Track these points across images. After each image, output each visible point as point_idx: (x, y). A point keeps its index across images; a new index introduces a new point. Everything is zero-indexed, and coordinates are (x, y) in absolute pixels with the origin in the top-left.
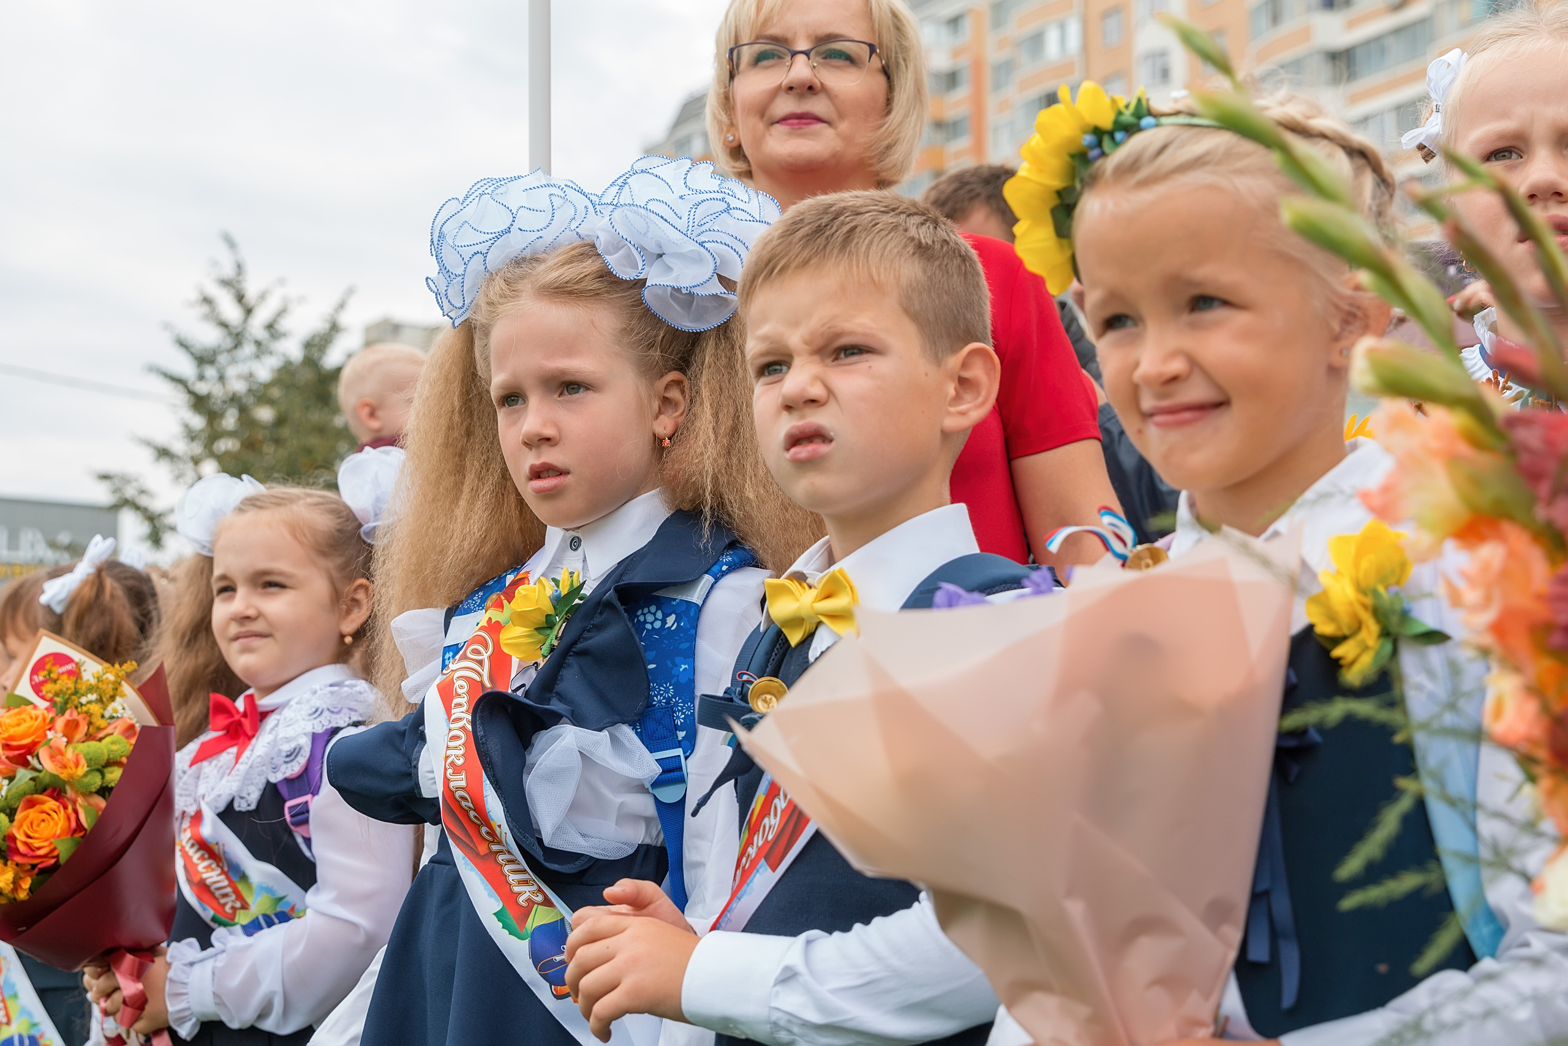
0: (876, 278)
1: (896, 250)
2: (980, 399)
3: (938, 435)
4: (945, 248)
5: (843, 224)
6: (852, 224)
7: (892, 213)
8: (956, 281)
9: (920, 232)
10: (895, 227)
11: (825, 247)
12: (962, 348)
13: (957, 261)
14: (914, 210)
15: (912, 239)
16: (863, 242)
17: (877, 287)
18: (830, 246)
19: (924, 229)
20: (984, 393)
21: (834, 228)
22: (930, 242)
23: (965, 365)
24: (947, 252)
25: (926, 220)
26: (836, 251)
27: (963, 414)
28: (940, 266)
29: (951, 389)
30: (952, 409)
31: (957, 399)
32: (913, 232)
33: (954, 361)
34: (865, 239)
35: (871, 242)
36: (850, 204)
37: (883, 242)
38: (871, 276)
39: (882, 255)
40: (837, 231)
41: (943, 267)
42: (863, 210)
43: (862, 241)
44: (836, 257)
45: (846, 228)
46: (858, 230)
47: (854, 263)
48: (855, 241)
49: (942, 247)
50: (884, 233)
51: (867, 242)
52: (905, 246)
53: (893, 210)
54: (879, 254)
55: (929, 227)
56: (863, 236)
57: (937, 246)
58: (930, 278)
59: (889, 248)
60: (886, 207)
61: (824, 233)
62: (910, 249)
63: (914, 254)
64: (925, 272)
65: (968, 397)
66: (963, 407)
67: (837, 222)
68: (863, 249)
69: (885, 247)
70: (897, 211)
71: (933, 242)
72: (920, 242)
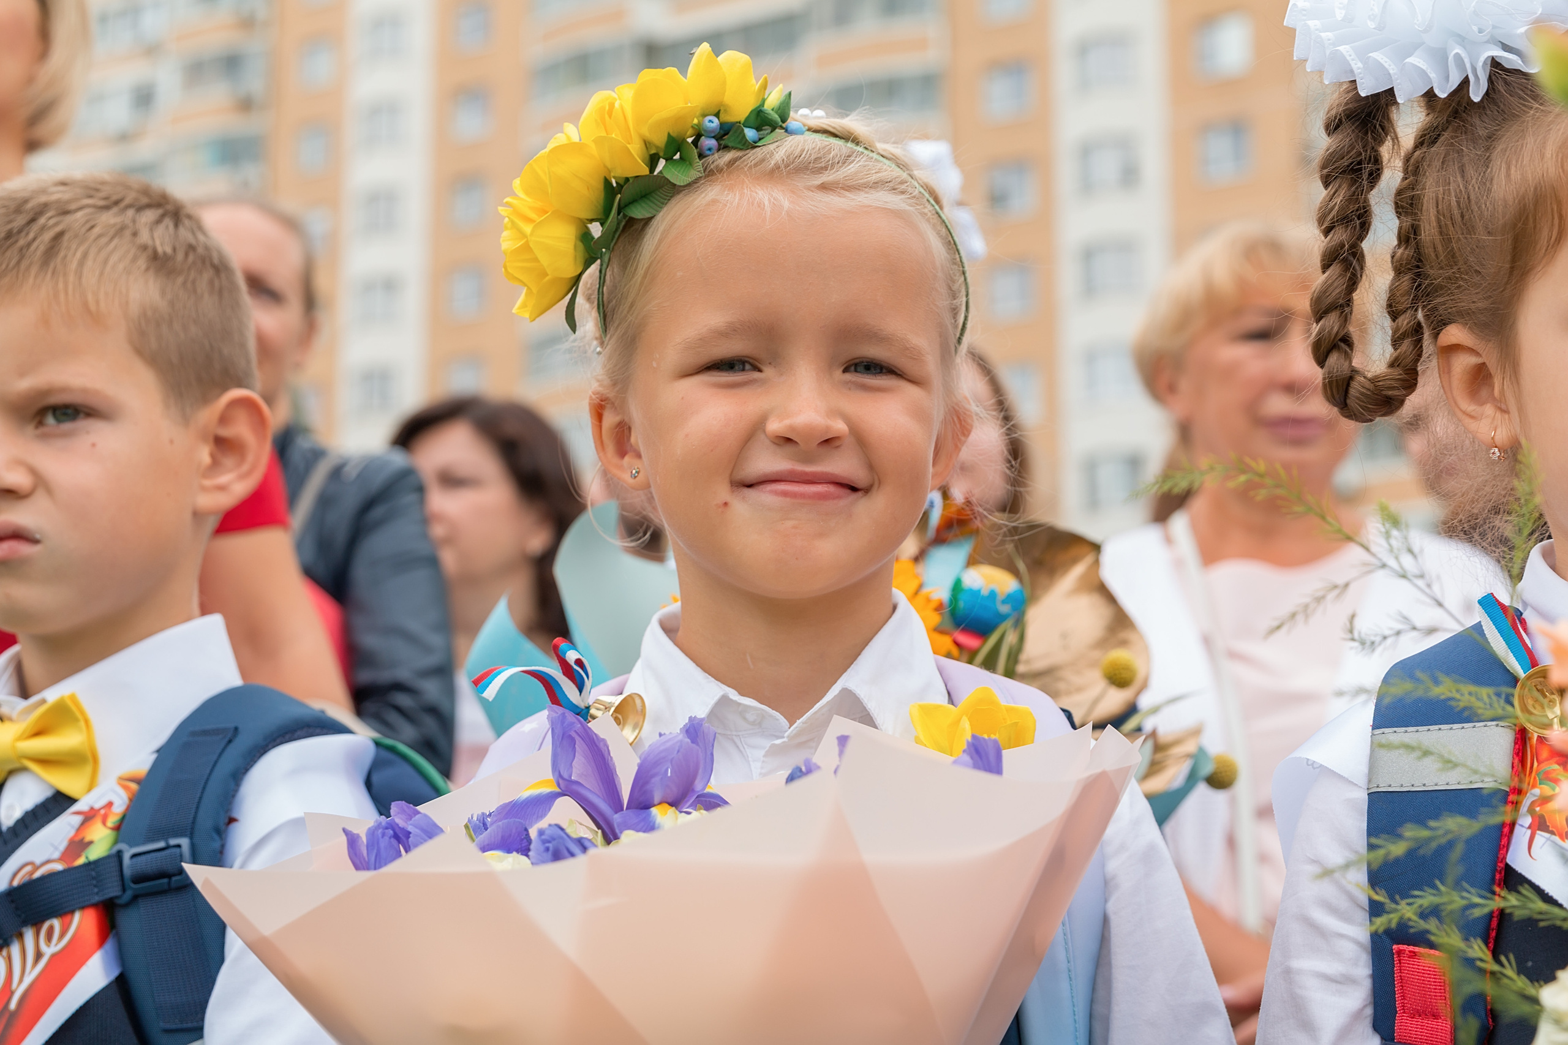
0: (93, 307)
1: (121, 266)
2: (245, 467)
3: (188, 516)
4: (191, 258)
5: (43, 228)
6: (58, 229)
7: (115, 210)
8: (208, 304)
9: (156, 235)
10: (121, 230)
11: (19, 263)
12: (219, 396)
13: (208, 274)
14: (145, 200)
15: (144, 248)
16: (74, 254)
17: (95, 318)
18: (24, 265)
19: (160, 231)
20: (250, 458)
21: (31, 235)
22: (169, 250)
23: (224, 419)
24: (194, 263)
25: (163, 216)
26: (34, 271)
27: (221, 488)
28: (184, 283)
29: (204, 454)
30: (207, 483)
31: (215, 465)
32: (144, 237)
33: (208, 415)
34: (76, 250)
35: (85, 255)
36: (54, 197)
37: (103, 254)
38: (85, 305)
39: (102, 274)
40: (34, 239)
41: (189, 285)
42: (73, 207)
43: (72, 254)
44: (36, 277)
45: (48, 236)
46: (66, 237)
47: (61, 285)
48: (62, 254)
49: (187, 255)
50: (104, 240)
51: (79, 255)
52: (135, 259)
53: (117, 203)
54: (97, 273)
55: (167, 227)
56: (74, 246)
57: (180, 256)
58: (172, 303)
59: (111, 262)
60: (106, 198)
61: (16, 241)
62: (142, 263)
63: (147, 269)
64: (163, 293)
65: (228, 461)
66: (224, 479)
67: (35, 227)
68: (74, 265)
69: (106, 261)
70: (122, 205)
71: (174, 249)
72: (155, 252)
